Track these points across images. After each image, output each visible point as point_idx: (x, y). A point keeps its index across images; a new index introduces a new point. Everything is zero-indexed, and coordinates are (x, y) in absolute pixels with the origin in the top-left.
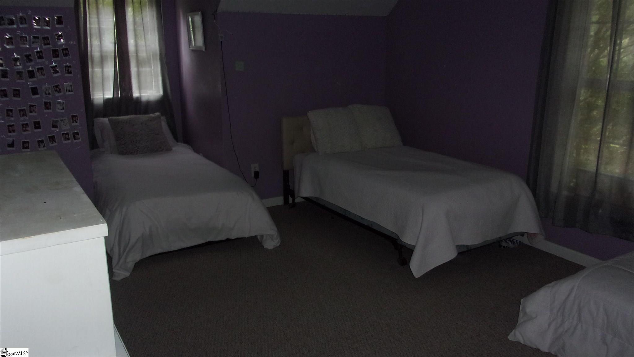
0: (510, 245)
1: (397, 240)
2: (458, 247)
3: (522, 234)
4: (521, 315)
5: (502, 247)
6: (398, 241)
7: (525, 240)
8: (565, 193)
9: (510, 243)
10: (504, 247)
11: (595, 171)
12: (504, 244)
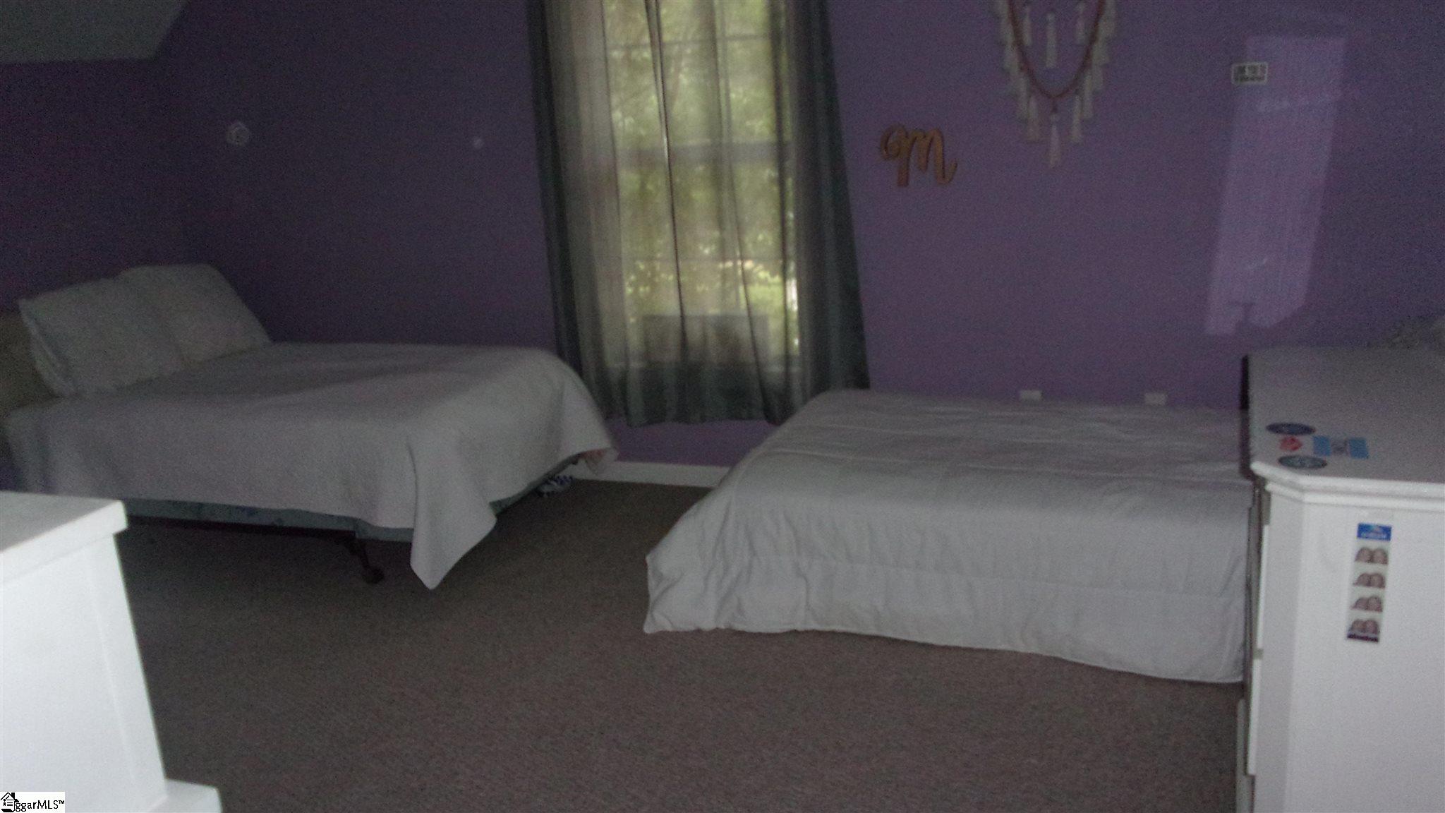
0: (556, 486)
1: (354, 532)
2: (494, 505)
3: (574, 460)
4: (652, 583)
5: (545, 496)
6: (357, 534)
7: (581, 472)
8: (636, 365)
9: (555, 484)
10: (548, 494)
11: (678, 313)
12: (546, 489)
